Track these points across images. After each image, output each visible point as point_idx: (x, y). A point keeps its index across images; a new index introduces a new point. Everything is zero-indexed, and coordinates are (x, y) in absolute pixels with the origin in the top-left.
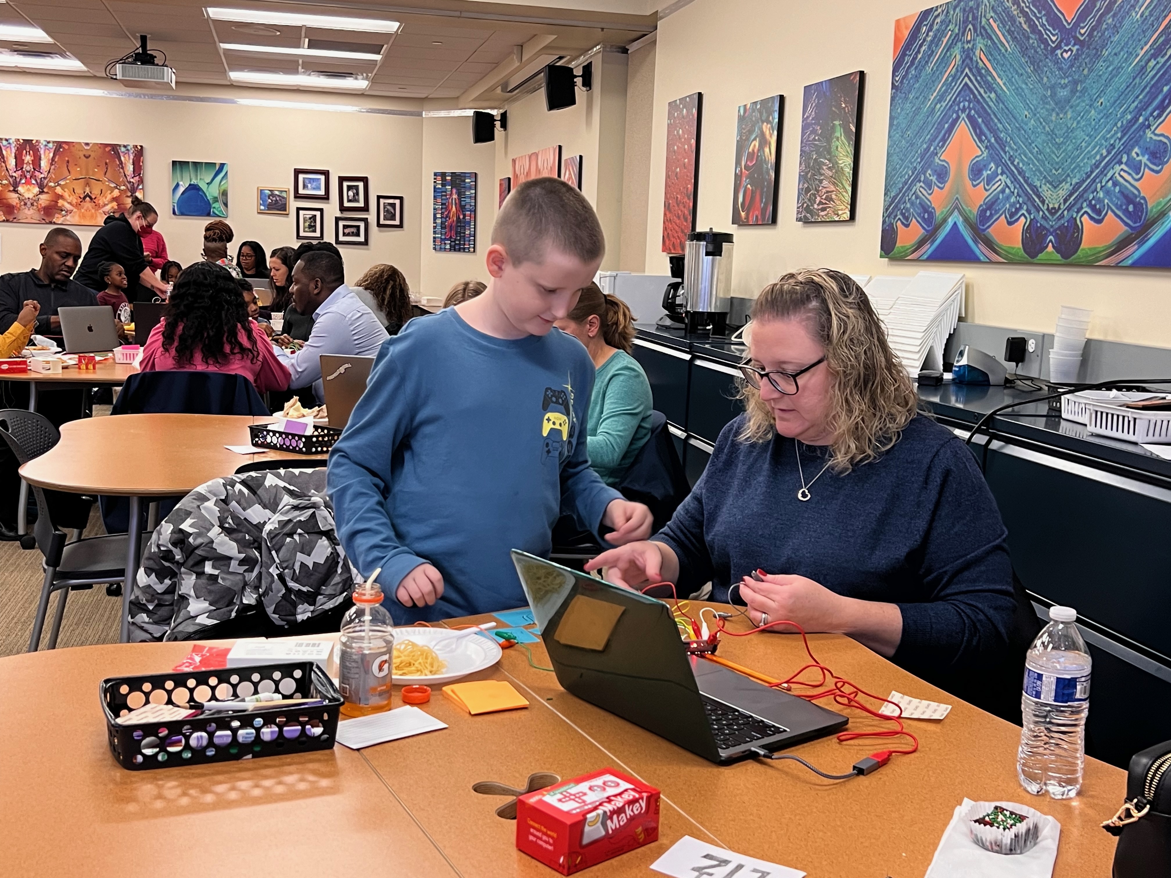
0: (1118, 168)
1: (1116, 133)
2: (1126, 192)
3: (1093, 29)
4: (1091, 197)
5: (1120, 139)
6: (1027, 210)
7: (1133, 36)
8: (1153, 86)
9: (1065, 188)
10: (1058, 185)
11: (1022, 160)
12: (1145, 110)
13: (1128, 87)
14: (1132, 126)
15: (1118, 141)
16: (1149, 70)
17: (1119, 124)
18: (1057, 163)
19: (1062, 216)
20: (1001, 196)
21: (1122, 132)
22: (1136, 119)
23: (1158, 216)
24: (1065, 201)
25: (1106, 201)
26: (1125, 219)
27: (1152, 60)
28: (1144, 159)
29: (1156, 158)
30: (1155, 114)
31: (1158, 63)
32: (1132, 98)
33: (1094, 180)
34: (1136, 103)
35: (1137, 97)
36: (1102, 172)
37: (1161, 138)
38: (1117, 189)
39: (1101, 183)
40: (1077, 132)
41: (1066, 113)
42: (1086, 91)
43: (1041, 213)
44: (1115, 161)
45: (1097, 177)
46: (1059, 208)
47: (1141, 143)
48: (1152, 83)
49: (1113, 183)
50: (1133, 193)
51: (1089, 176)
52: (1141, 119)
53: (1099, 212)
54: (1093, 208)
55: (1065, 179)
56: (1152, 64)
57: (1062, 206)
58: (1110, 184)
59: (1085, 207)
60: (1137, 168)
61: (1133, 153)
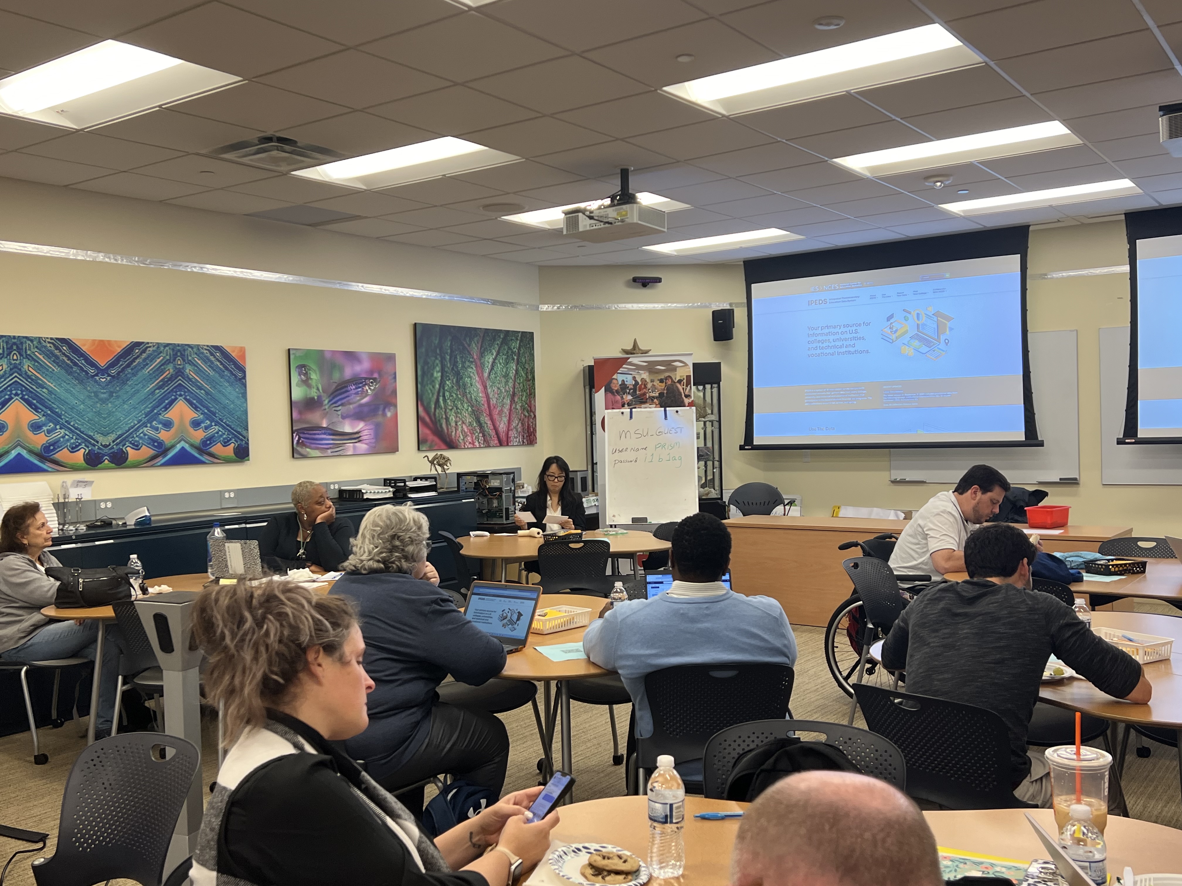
0: (145, 429)
2: (152, 438)
3: (120, 372)
4: (131, 440)
5: (145, 418)
6: (86, 446)
7: (146, 379)
8: (160, 400)
9: (113, 436)
11: (77, 423)
12: (157, 408)
13: (146, 398)
14: (150, 413)
15: (143, 419)
16: (158, 394)
17: (144, 412)
18: (105, 425)
19: (112, 448)
20: (62, 439)
22: (152, 411)
23: (171, 447)
24: (113, 442)
25: (141, 442)
28: (160, 426)
30: (163, 410)
32: (148, 403)
33: (131, 433)
34: (152, 405)
35: (151, 403)
36: (136, 430)
37: (167, 419)
38: (146, 437)
39: (136, 434)
40: (117, 413)
43: (96, 447)
44: (144, 426)
45: (133, 432)
46: (110, 445)
47: (158, 420)
48: (159, 398)
49: (144, 434)
50: (156, 438)
51: (128, 432)
52: (155, 411)
53: (137, 446)
54: (133, 444)
55: (112, 433)
56: (157, 391)
57: (112, 444)
58: (142, 435)
59: (128, 444)
60: (157, 429)
61: (154, 423)
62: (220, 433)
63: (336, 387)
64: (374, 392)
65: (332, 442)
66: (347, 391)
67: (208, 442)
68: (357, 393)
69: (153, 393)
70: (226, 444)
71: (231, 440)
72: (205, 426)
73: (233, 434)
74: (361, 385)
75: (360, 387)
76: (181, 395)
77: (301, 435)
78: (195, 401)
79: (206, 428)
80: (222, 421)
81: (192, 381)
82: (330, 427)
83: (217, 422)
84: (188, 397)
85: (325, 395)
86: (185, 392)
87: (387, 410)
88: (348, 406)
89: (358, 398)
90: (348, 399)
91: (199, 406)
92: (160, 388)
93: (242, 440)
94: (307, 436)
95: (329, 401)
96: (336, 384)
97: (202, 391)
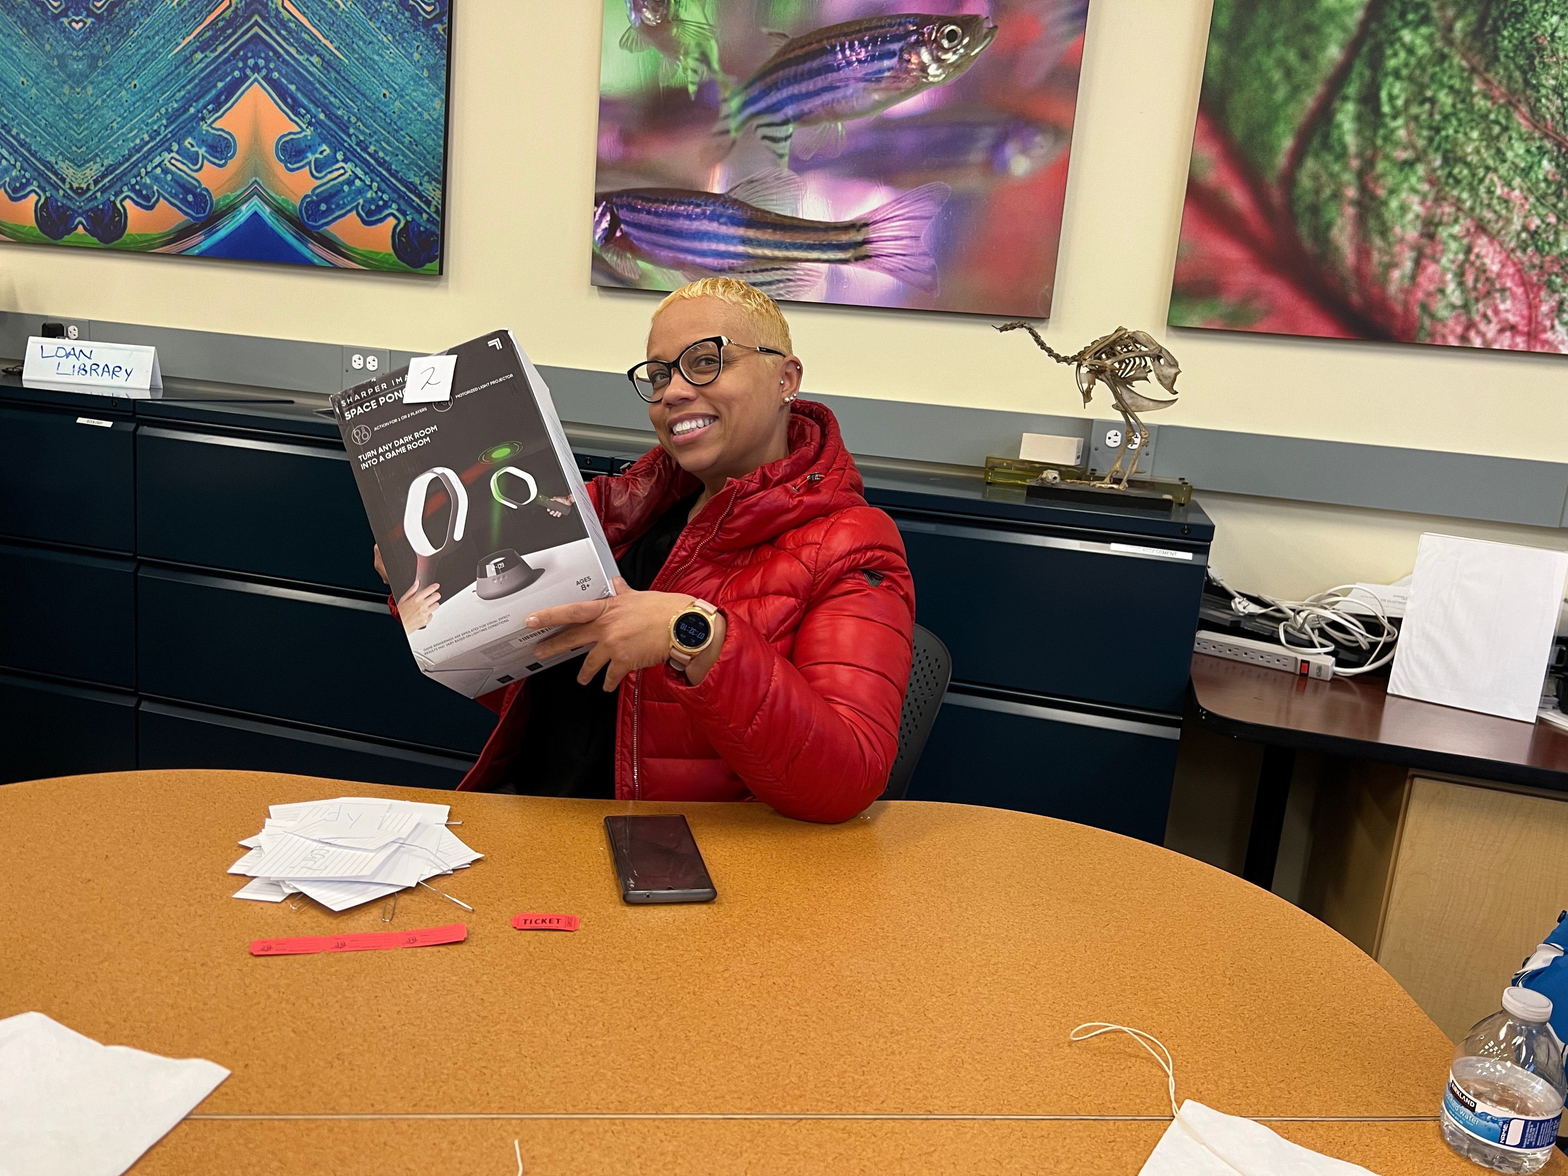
0: (167, 156)
1: (159, 119)
2: (181, 181)
3: (113, 5)
4: (133, 181)
5: (166, 127)
6: (39, 187)
7: (169, 22)
8: (203, 78)
9: (94, 168)
10: (83, 165)
11: (24, 131)
12: (196, 101)
13: (169, 74)
14: (180, 115)
15: (163, 128)
16: (195, 62)
17: (163, 111)
18: (79, 141)
19: (94, 198)
21: (167, 119)
22: (184, 109)
23: (229, 209)
24: (96, 182)
25: (155, 188)
26: (184, 208)
27: (199, 53)
28: (202, 151)
29: (217, 152)
30: (210, 107)
31: (206, 56)
32: (176, 87)
33: (135, 165)
34: (183, 93)
35: (184, 87)
36: (145, 157)
37: (220, 133)
38: (169, 177)
39: (146, 169)
40: (105, 111)
41: (84, 88)
42: (111, 69)
43: (61, 192)
44: (163, 148)
45: (138, 161)
46: (88, 189)
47: (195, 133)
48: (202, 75)
49: (163, 170)
50: (191, 183)
51: (127, 160)
52: (192, 110)
53: (147, 198)
54: (138, 193)
55: (93, 159)
56: (199, 56)
57: (92, 187)
58: (158, 170)
59: (126, 192)
60: (194, 159)
61: (186, 143)
62: (358, 183)
63: (783, 52)
64: (959, 75)
65: (741, 249)
66: (830, 69)
67: (323, 207)
68: (874, 78)
69: (187, 61)
70: (371, 217)
71: (386, 205)
72: (316, 160)
73: (396, 190)
74: (896, 46)
75: (891, 55)
76: (256, 69)
77: (623, 214)
78: (293, 88)
79: (320, 166)
80: (365, 149)
81: (286, 28)
82: (740, 195)
83: (354, 152)
84: (276, 75)
85: (731, 79)
86: (267, 60)
87: (1011, 150)
88: (825, 125)
89: (876, 97)
90: (827, 97)
91: (305, 102)
92: (205, 46)
93: (419, 211)
94: (644, 218)
95: (745, 105)
96: (783, 43)
97: (315, 59)
